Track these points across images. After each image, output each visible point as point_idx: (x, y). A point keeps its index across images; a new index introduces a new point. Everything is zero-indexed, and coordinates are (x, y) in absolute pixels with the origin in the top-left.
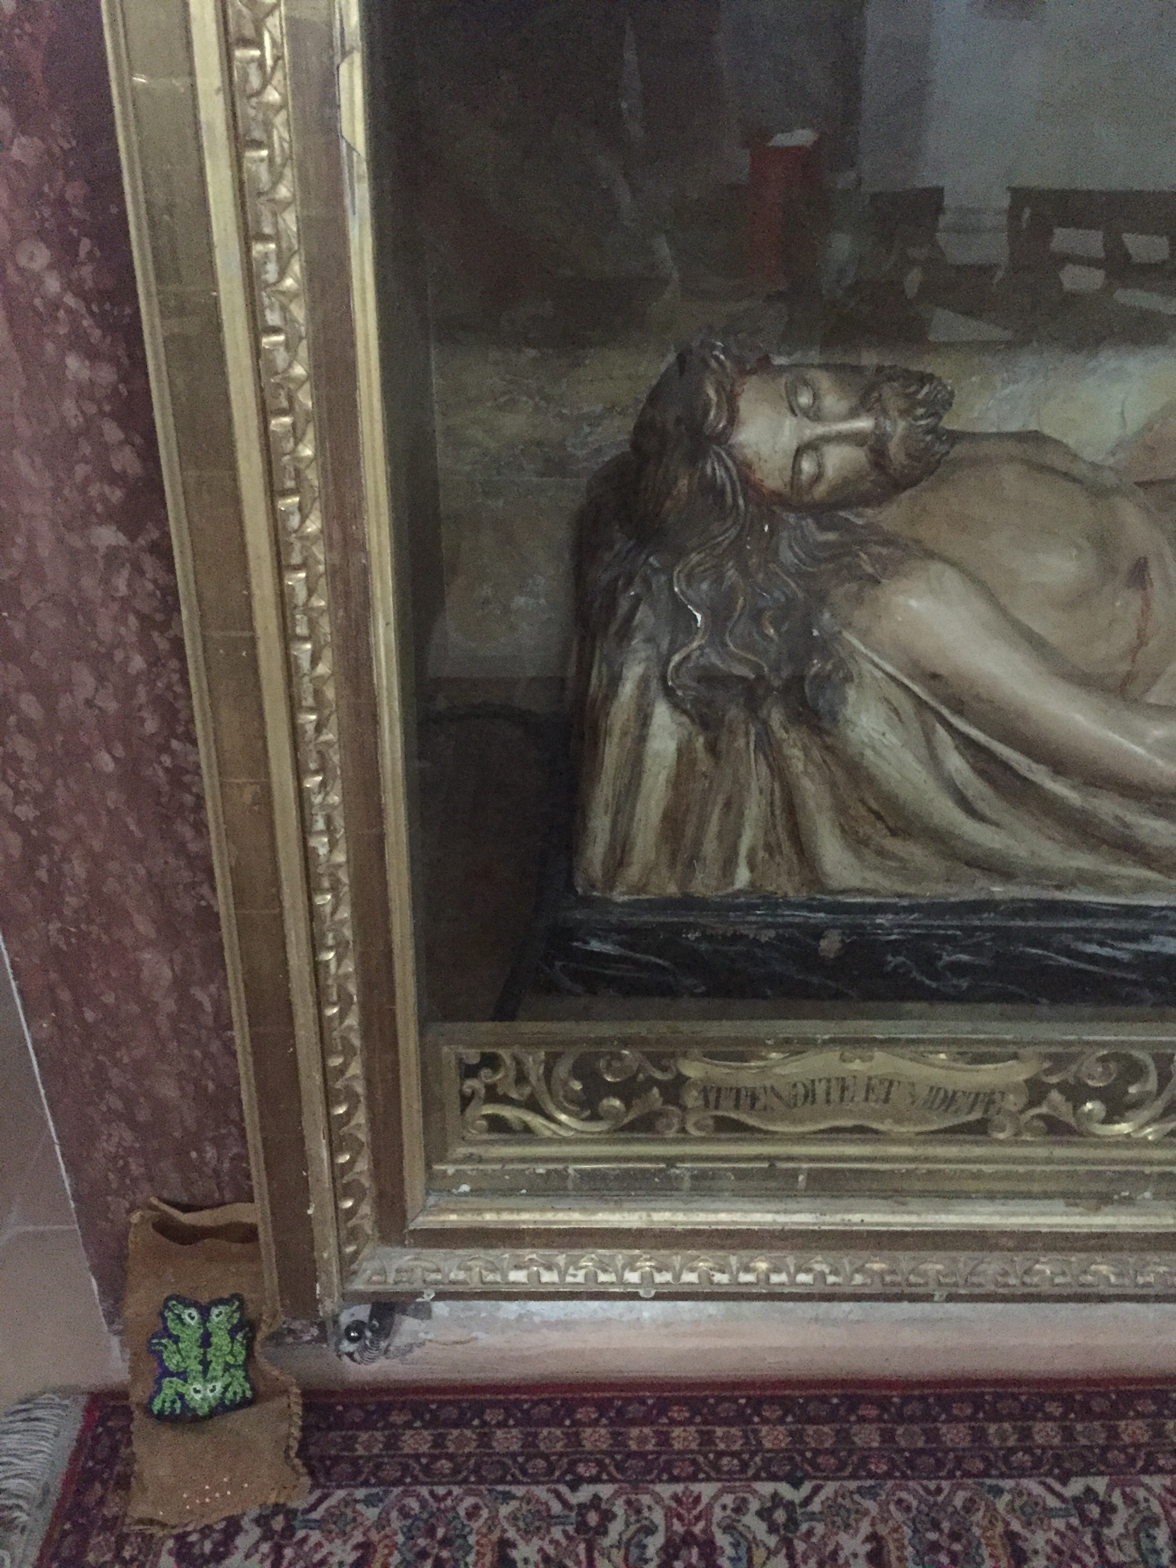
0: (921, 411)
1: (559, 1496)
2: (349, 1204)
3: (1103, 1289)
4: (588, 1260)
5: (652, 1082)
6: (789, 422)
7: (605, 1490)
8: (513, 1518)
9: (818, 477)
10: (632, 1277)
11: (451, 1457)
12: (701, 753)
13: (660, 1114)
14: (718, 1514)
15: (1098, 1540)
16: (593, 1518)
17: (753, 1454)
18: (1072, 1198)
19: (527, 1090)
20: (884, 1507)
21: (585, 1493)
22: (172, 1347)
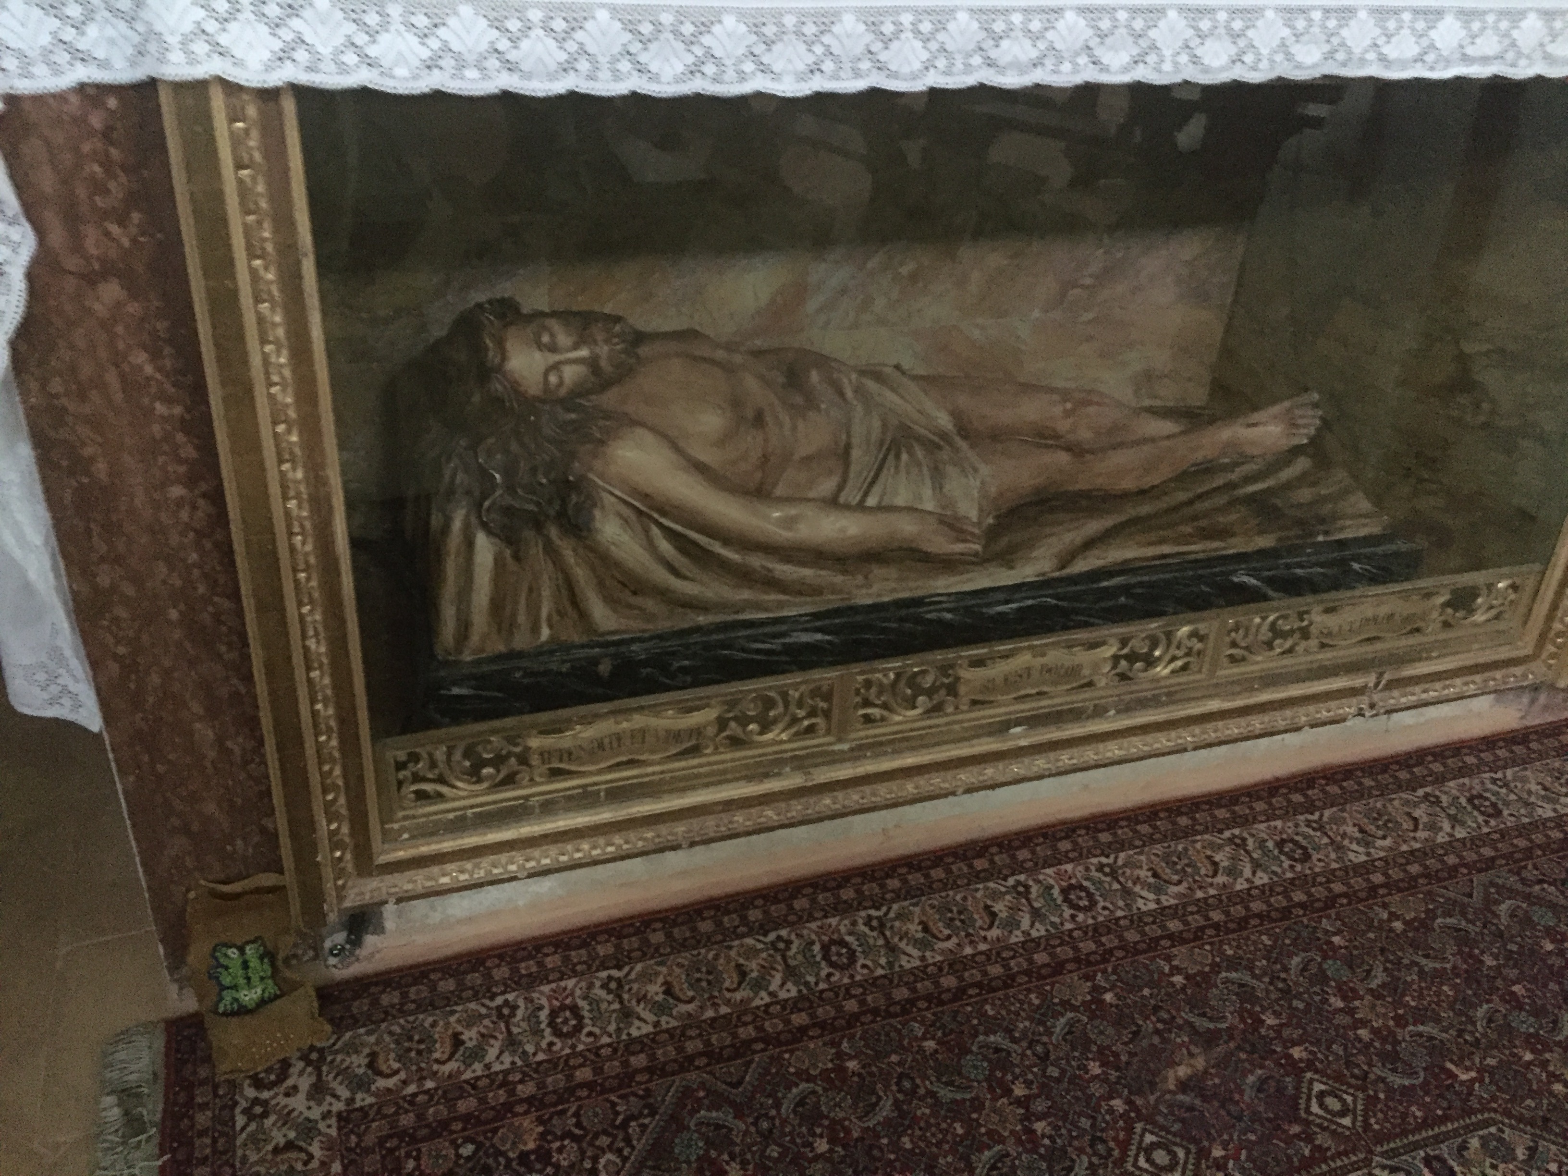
0: (616, 340)
1: (483, 1005)
2: (338, 854)
3: (770, 824)
4: (486, 862)
5: (510, 754)
6: (538, 355)
7: (510, 997)
8: (459, 1021)
9: (561, 383)
10: (513, 868)
11: (413, 1001)
12: (509, 560)
13: (516, 773)
14: (578, 992)
15: (784, 958)
16: (506, 1011)
17: (594, 960)
18: (749, 779)
19: (437, 771)
20: (670, 968)
21: (499, 1000)
22: (225, 973)
